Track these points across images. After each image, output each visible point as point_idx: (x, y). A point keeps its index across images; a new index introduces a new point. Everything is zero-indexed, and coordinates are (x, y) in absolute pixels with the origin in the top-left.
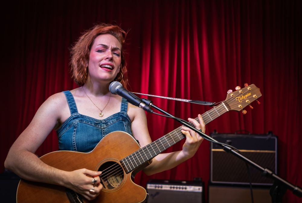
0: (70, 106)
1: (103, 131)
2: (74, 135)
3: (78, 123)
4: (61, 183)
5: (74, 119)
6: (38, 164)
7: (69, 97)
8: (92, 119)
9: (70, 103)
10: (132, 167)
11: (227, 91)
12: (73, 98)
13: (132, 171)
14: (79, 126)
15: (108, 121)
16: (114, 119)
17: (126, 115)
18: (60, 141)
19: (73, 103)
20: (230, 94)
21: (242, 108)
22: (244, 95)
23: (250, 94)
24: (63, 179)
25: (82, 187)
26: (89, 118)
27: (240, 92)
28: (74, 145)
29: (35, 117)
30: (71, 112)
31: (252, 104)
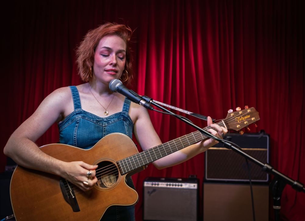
0: (75, 101)
1: (104, 129)
2: (76, 130)
3: (80, 119)
4: (58, 173)
5: (77, 114)
6: (37, 152)
7: (74, 92)
8: (95, 116)
9: (74, 98)
10: (128, 170)
11: (228, 110)
12: (78, 94)
13: (127, 173)
14: (81, 122)
15: (110, 120)
16: (116, 118)
17: (127, 115)
18: (61, 135)
19: (77, 98)
20: (230, 113)
21: (240, 129)
22: (243, 116)
23: (249, 116)
24: (60, 168)
25: (77, 177)
26: (91, 115)
27: (240, 113)
28: (75, 140)
29: (39, 108)
30: (74, 107)
31: (250, 126)
